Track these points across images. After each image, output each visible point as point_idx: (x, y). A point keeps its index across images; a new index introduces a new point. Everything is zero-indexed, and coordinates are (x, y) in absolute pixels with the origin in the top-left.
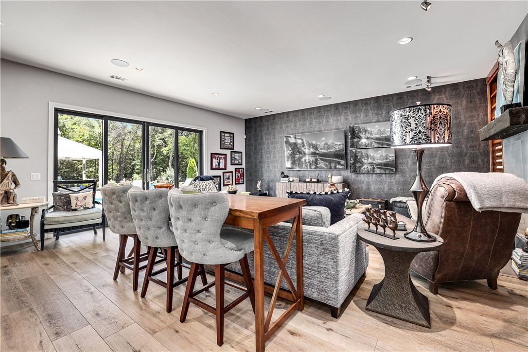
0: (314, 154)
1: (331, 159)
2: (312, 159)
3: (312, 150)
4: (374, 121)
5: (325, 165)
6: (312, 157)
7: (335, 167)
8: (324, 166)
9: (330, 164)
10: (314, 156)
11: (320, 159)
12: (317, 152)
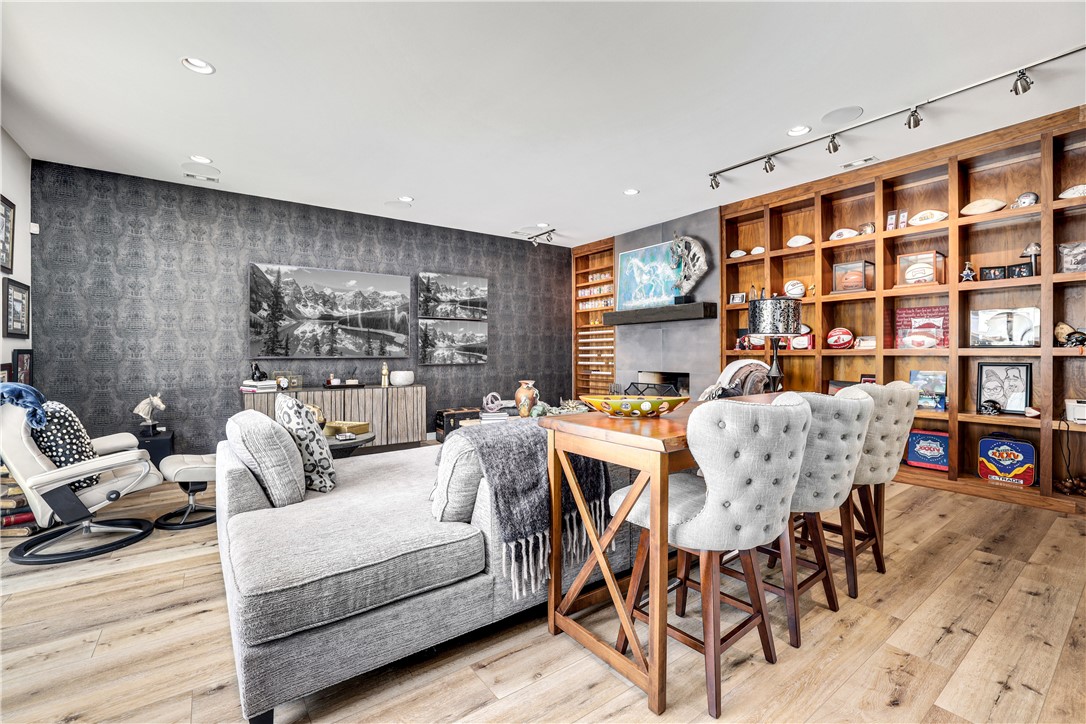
0: (325, 319)
1: (371, 330)
2: (320, 330)
3: (321, 309)
4: (456, 271)
5: (355, 344)
6: (321, 325)
7: (382, 351)
8: (351, 347)
9: (368, 342)
10: (328, 324)
11: (343, 329)
12: (335, 313)
